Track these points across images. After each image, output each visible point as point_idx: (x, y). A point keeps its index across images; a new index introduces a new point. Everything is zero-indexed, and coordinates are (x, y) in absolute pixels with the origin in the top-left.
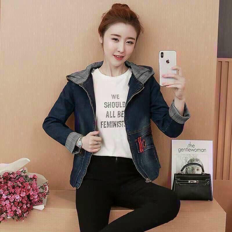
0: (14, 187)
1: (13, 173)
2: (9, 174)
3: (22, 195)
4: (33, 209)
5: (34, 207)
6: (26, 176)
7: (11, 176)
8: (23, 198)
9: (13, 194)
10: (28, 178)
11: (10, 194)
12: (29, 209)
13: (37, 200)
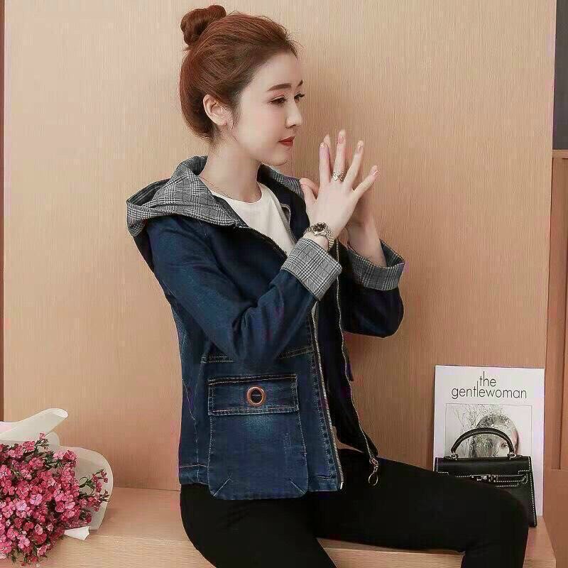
1: (16, 447)
2: (5, 448)
3: (32, 502)
5: (67, 532)
6: (50, 456)
7: (12, 453)
8: (36, 508)
10: (54, 460)
11: (3, 498)
12: (51, 537)
13: (72, 514)
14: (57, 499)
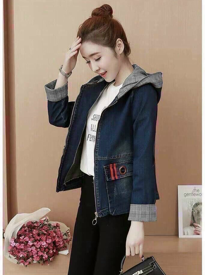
0: (39, 235)
2: (32, 223)
3: (48, 242)
4: (58, 254)
6: (50, 225)
7: (35, 225)
9: (39, 241)
10: (51, 226)
11: (36, 241)
12: (55, 254)
13: (62, 246)
14: (57, 240)
